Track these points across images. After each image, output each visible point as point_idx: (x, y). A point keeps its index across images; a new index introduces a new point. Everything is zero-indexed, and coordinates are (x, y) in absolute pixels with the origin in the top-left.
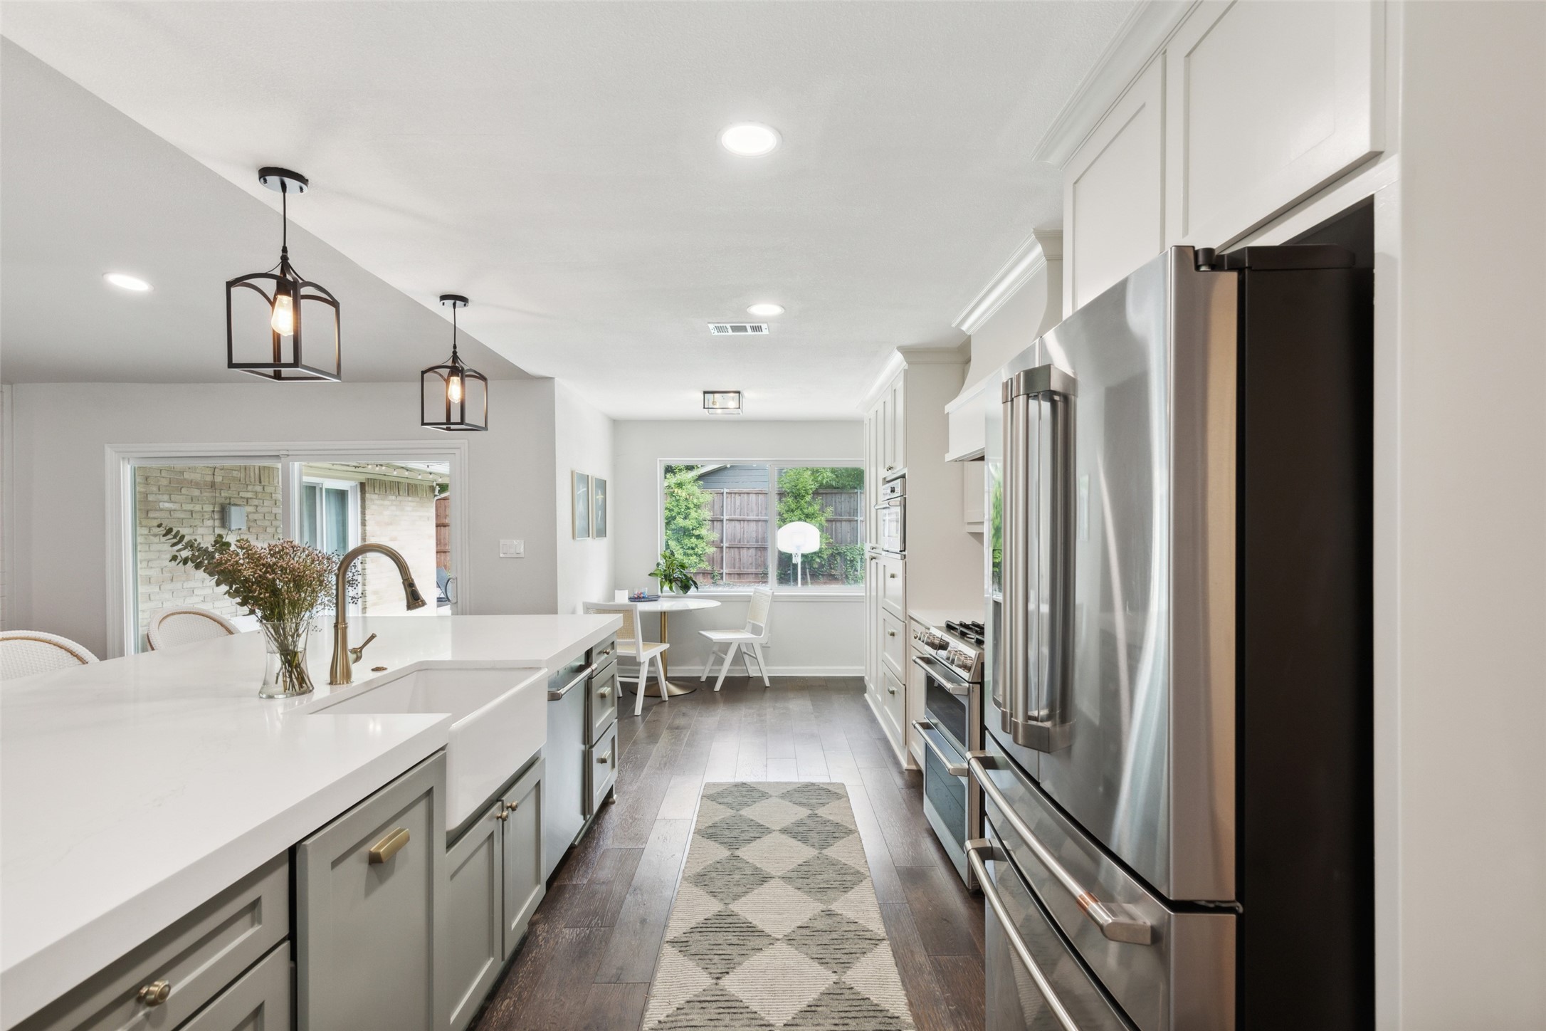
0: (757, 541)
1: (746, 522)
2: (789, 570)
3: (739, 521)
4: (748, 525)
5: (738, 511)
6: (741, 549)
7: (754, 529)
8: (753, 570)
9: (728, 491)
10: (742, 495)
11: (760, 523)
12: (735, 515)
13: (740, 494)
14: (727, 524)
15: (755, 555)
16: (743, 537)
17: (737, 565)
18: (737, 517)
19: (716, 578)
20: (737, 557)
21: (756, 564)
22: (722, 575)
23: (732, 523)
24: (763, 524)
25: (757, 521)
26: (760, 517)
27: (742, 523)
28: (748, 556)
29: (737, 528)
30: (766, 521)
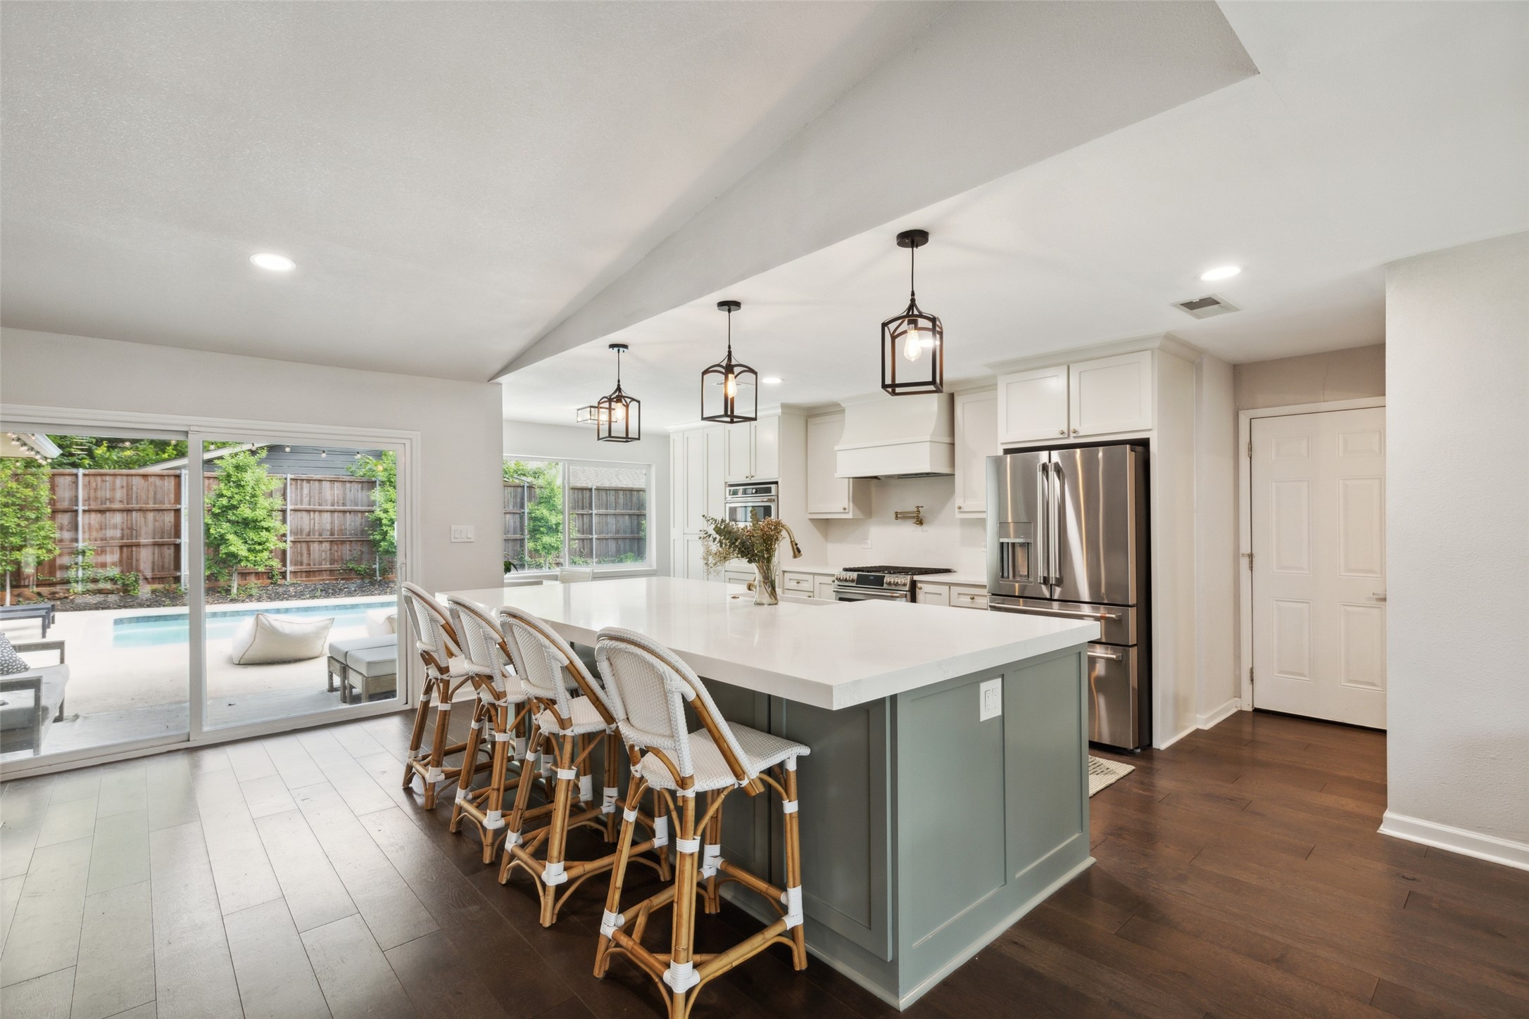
0: (332, 534)
1: (317, 513)
2: (375, 564)
3: (308, 511)
4: (320, 516)
5: (306, 500)
6: (312, 544)
7: (329, 520)
8: (328, 566)
9: (293, 477)
10: (311, 482)
11: (336, 514)
12: (301, 504)
13: (308, 481)
14: (291, 515)
15: (330, 550)
16: (314, 529)
17: (305, 563)
18: (305, 506)
19: (276, 578)
20: (304, 552)
21: (331, 560)
22: (284, 575)
23: (299, 513)
24: (341, 514)
25: (332, 512)
26: (336, 507)
27: (312, 513)
28: (320, 553)
29: (305, 521)
30: (344, 512)
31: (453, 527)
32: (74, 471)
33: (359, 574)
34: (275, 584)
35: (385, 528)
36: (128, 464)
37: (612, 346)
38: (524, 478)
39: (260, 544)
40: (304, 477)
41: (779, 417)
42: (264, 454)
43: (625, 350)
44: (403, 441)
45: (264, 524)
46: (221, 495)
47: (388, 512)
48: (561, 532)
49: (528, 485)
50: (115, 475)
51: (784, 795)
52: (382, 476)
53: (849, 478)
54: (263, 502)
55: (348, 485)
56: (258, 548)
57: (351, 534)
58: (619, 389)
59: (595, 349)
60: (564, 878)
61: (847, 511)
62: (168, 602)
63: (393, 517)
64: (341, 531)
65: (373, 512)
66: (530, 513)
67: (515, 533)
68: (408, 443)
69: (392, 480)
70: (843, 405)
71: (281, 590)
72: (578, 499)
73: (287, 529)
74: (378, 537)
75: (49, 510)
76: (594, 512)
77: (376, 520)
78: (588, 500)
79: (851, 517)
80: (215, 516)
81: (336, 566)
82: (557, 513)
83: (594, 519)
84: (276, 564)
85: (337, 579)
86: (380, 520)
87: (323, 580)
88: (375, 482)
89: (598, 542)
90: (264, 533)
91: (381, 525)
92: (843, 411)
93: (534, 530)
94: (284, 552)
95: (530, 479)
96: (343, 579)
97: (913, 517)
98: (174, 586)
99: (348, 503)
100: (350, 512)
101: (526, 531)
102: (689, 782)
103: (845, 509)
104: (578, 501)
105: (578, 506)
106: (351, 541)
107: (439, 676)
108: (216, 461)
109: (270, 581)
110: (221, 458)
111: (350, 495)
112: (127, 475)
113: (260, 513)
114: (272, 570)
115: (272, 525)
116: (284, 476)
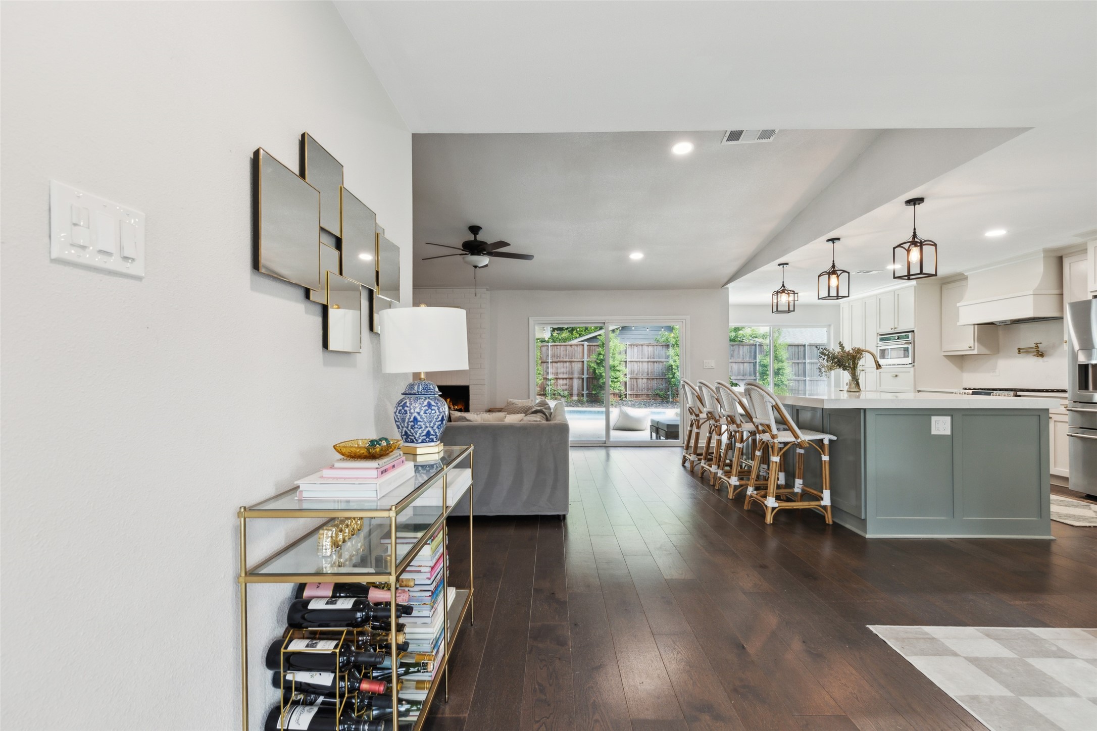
0: (648, 375)
2: (669, 392)
3: (637, 362)
4: (642, 364)
5: (636, 356)
6: (638, 379)
7: (646, 367)
8: (646, 392)
9: (630, 344)
11: (650, 363)
13: (637, 345)
14: (629, 364)
15: (647, 383)
16: (639, 372)
17: (635, 389)
18: (635, 359)
19: (622, 397)
20: (635, 384)
21: (647, 388)
22: (626, 395)
23: (633, 363)
24: (652, 363)
25: (648, 362)
26: (649, 360)
27: (638, 363)
28: (642, 383)
29: (636, 367)
30: (654, 362)
31: (705, 361)
32: (547, 344)
33: (660, 397)
34: (621, 400)
35: (674, 371)
36: (565, 340)
37: (779, 265)
38: (756, 339)
39: (616, 378)
40: (634, 344)
41: (915, 287)
42: (618, 332)
43: (787, 266)
44: (682, 321)
45: (618, 368)
46: (600, 354)
47: (676, 361)
48: (781, 375)
49: (759, 344)
50: (561, 345)
51: (822, 453)
52: (673, 341)
53: (974, 325)
54: (618, 357)
55: (655, 347)
56: (616, 380)
57: (657, 375)
58: (783, 286)
59: (772, 267)
60: (737, 483)
61: (972, 349)
62: (580, 405)
63: (678, 364)
64: (653, 373)
65: (668, 362)
66: (760, 362)
67: (750, 375)
68: (684, 321)
69: (678, 343)
70: (966, 274)
71: (625, 403)
72: (795, 352)
73: (627, 371)
74: (671, 376)
75: (540, 362)
76: (807, 361)
77: (670, 366)
78: (802, 353)
79: (976, 353)
80: (598, 364)
81: (650, 392)
82: (779, 362)
83: (807, 366)
84: (623, 388)
85: (650, 399)
86: (672, 366)
87: (644, 399)
88: (669, 345)
89: (810, 382)
90: (618, 373)
91: (672, 369)
92: (967, 278)
93: (763, 373)
94: (626, 383)
95: (760, 340)
96: (653, 399)
97: (1034, 352)
98: (582, 398)
99: (655, 357)
100: (656, 362)
101: (758, 374)
102: (775, 436)
103: (970, 347)
104: (795, 354)
105: (795, 358)
106: (657, 378)
107: (695, 418)
108: (598, 337)
109: (620, 398)
110: (600, 335)
111: (656, 353)
112: (565, 345)
113: (616, 363)
114: (621, 392)
115: (621, 369)
116: (626, 343)
